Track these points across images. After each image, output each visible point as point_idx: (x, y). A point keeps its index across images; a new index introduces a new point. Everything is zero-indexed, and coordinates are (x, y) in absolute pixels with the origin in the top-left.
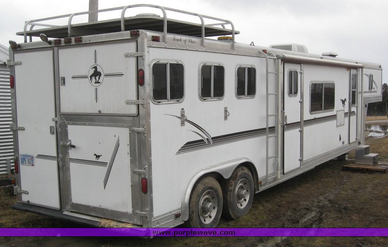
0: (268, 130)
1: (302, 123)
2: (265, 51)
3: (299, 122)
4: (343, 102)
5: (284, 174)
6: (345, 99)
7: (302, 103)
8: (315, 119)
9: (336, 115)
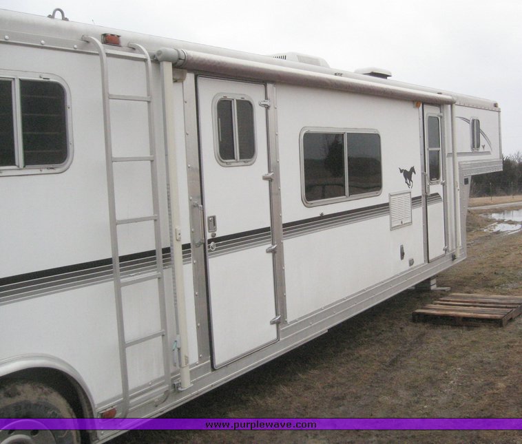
0: (117, 263)
1: (279, 230)
2: (111, 40)
3: (267, 229)
4: (408, 175)
5: (213, 369)
6: (413, 170)
7: (272, 180)
8: (322, 217)
9: (387, 204)
